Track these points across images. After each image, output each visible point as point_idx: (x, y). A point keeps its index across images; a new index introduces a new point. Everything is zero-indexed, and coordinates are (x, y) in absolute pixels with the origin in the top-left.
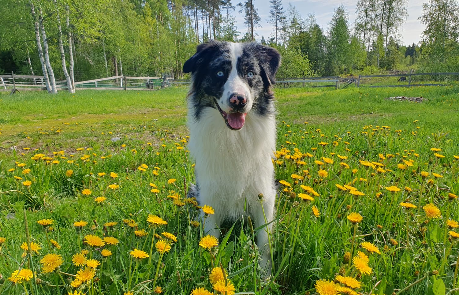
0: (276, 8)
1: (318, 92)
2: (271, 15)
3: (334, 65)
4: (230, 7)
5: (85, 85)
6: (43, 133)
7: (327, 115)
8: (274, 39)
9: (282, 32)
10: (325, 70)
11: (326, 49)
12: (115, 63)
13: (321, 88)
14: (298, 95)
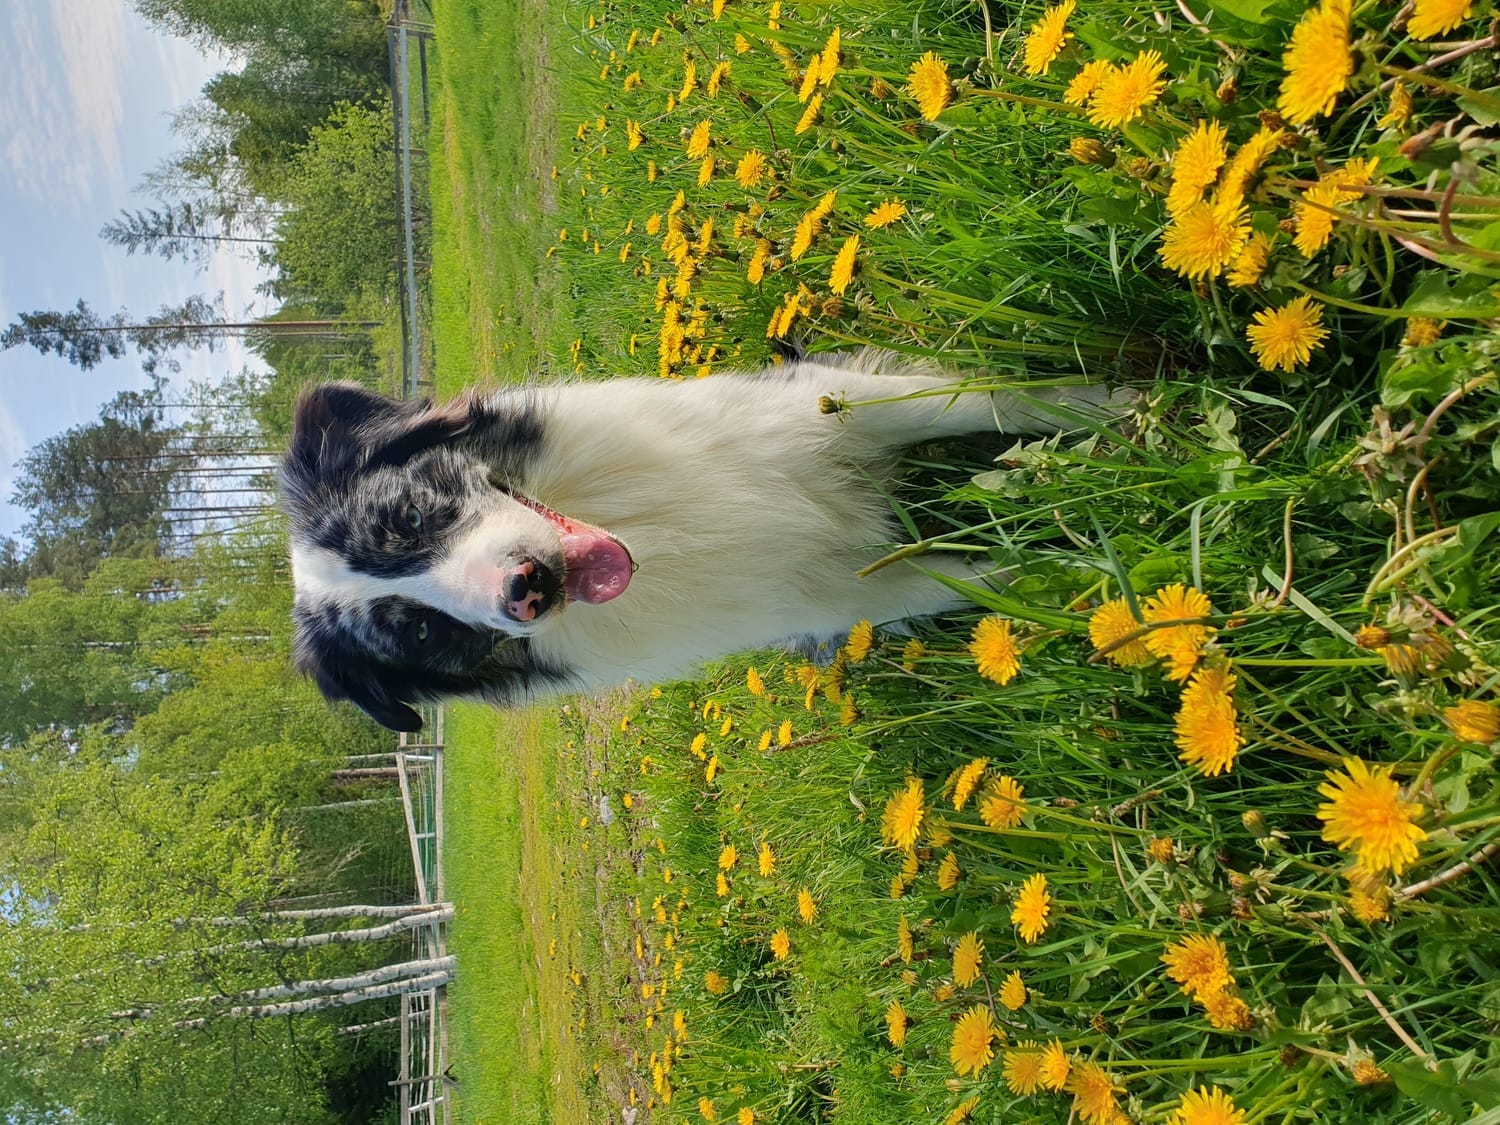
0: (154, 234)
1: (446, 105)
2: (177, 257)
3: (350, 38)
4: (156, 397)
5: (429, 870)
6: (582, 1024)
7: (527, 83)
8: (262, 252)
9: (238, 219)
10: (366, 70)
11: (292, 64)
12: (358, 776)
13: (430, 91)
14: (457, 177)
